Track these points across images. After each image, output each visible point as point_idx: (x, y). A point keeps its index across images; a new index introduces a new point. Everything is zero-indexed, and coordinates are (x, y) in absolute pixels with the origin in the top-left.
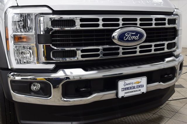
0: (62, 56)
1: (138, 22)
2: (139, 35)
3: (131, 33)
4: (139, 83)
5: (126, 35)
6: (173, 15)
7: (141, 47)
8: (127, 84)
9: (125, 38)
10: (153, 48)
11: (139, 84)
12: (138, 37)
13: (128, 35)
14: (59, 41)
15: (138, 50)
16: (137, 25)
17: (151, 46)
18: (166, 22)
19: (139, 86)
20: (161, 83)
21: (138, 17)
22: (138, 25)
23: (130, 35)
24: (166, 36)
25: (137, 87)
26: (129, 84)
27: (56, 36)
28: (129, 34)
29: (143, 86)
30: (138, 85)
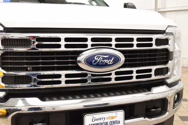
0: (13, 82)
1: (114, 43)
2: (113, 58)
3: (102, 56)
4: (113, 118)
5: (96, 59)
6: (165, 35)
7: (117, 73)
8: (97, 120)
9: (95, 62)
10: (135, 75)
11: (114, 120)
12: (111, 61)
13: (98, 59)
14: (11, 64)
15: (113, 76)
16: (111, 46)
17: (131, 72)
18: (153, 42)
19: (114, 122)
20: (147, 119)
21: (114, 36)
22: (113, 47)
23: (101, 59)
24: (155, 59)
25: (111, 123)
26: (99, 119)
27: (8, 58)
28: (99, 57)
29: (119, 122)
30: (111, 120)
